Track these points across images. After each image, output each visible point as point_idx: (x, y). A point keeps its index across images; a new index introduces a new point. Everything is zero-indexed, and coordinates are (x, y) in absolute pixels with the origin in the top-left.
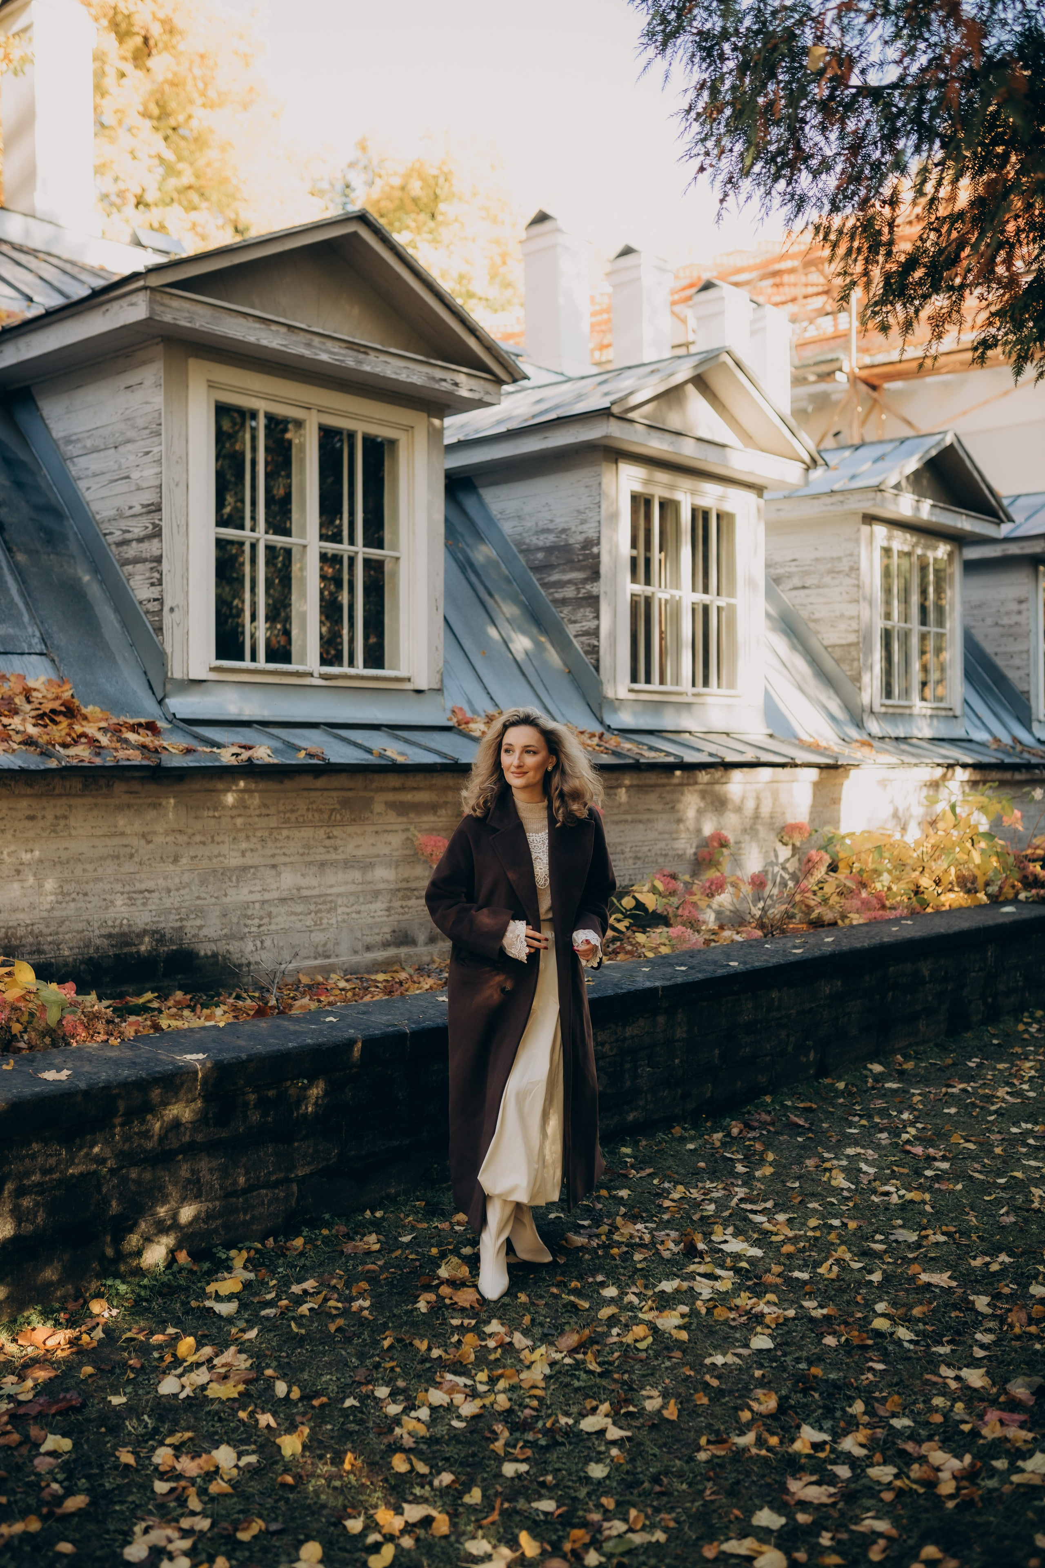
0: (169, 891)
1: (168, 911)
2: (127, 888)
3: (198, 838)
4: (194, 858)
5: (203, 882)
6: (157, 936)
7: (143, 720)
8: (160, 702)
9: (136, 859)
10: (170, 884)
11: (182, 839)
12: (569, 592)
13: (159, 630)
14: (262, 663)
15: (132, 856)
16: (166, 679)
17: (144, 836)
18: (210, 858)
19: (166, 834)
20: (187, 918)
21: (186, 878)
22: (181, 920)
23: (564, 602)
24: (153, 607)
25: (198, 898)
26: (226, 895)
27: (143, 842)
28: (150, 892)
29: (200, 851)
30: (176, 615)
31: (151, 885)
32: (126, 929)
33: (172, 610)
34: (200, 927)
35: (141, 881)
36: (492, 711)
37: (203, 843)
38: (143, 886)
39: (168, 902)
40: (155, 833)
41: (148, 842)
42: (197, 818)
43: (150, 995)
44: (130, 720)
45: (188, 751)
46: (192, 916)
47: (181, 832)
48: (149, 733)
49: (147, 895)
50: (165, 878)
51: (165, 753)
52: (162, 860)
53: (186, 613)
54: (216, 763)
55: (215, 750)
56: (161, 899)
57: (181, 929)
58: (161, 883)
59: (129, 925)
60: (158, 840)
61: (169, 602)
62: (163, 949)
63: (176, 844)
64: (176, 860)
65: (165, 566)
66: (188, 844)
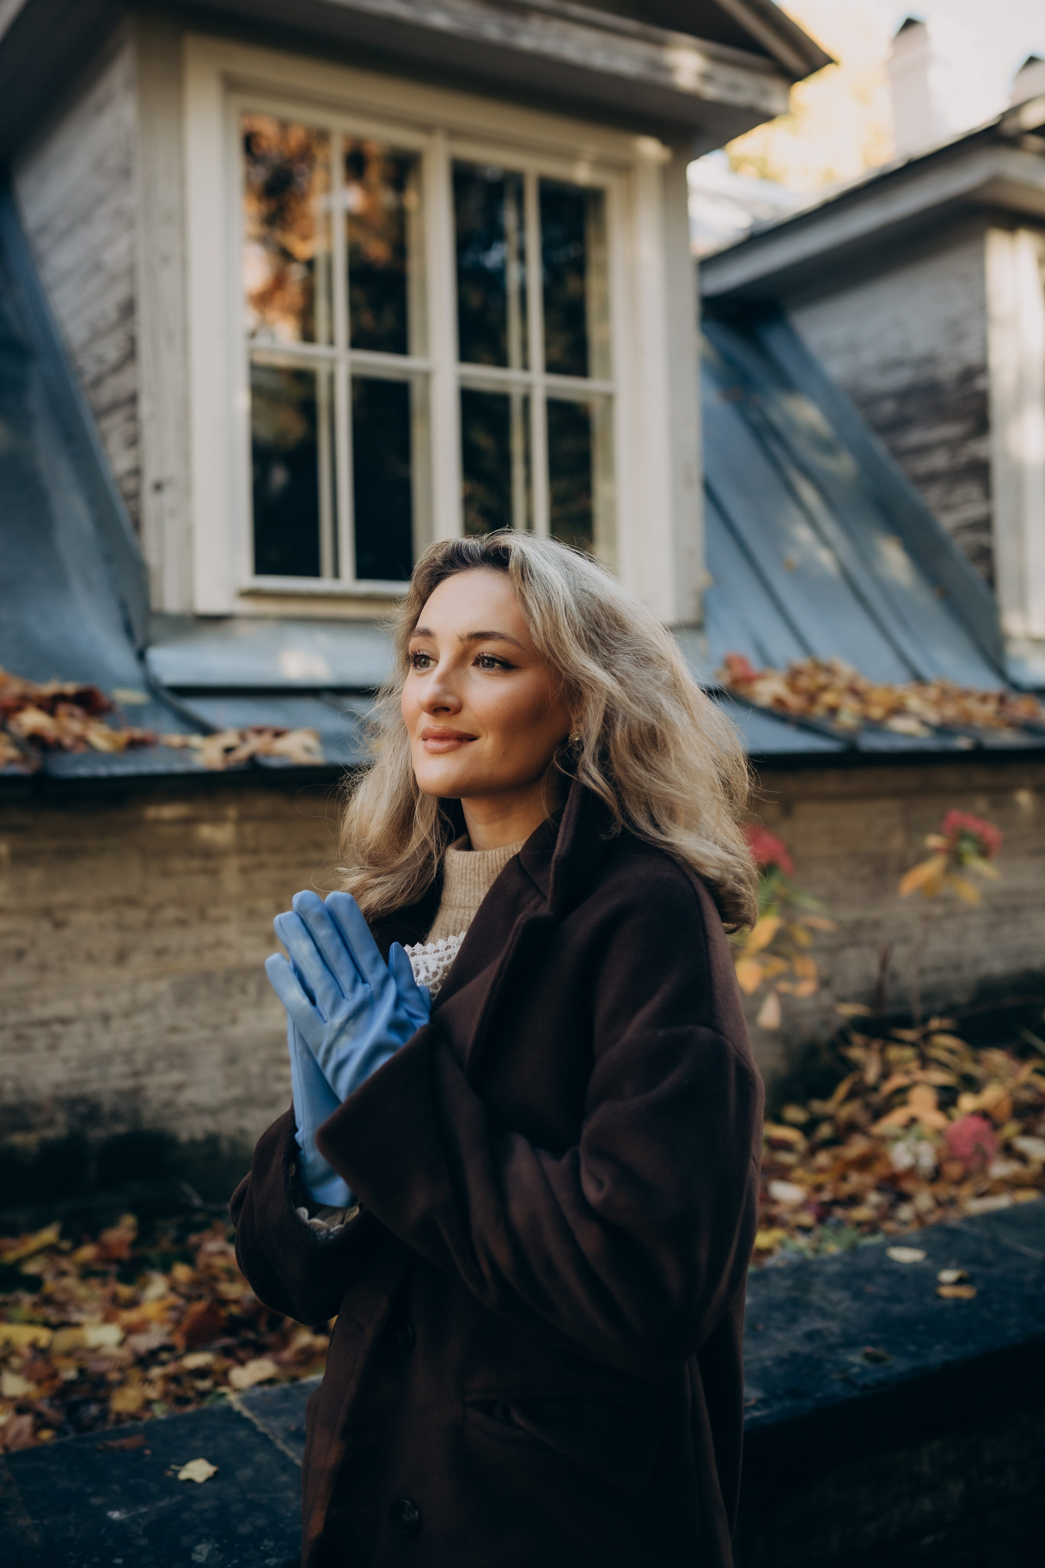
0: (105, 1018)
1: (105, 1059)
2: (13, 1018)
3: (170, 913)
4: (160, 953)
5: (183, 996)
6: (81, 1109)
7: (70, 688)
8: (141, 656)
9: (32, 958)
10: (110, 1004)
11: (135, 916)
12: (938, 461)
13: (137, 525)
14: (348, 582)
15: (20, 954)
16: (151, 615)
17: (47, 912)
18: (198, 951)
19: (99, 907)
21: (146, 991)
22: (136, 1074)
23: (930, 479)
24: (130, 485)
25: (174, 1029)
26: (234, 1021)
27: (46, 926)
28: (64, 1021)
29: (175, 938)
30: (168, 497)
31: (65, 1008)
33: (158, 487)
34: (179, 1087)
35: (43, 1002)
36: (799, 660)
37: (182, 923)
38: (49, 1011)
39: (105, 1041)
40: (72, 906)
41: (59, 925)
42: (167, 873)
43: (49, 1235)
44: (50, 688)
45: (135, 745)
46: (160, 1065)
47: (131, 902)
48: (78, 711)
49: (57, 1028)
50: (99, 994)
51: (82, 749)
52: (91, 958)
53: (187, 492)
54: (179, 767)
55: (196, 740)
56: (89, 1035)
57: (136, 1092)
58: (90, 1003)
59: (19, 1091)
60: (82, 919)
61: (151, 474)
62: (97, 1134)
63: (121, 927)
64: (121, 957)
65: (145, 408)
66: (149, 925)
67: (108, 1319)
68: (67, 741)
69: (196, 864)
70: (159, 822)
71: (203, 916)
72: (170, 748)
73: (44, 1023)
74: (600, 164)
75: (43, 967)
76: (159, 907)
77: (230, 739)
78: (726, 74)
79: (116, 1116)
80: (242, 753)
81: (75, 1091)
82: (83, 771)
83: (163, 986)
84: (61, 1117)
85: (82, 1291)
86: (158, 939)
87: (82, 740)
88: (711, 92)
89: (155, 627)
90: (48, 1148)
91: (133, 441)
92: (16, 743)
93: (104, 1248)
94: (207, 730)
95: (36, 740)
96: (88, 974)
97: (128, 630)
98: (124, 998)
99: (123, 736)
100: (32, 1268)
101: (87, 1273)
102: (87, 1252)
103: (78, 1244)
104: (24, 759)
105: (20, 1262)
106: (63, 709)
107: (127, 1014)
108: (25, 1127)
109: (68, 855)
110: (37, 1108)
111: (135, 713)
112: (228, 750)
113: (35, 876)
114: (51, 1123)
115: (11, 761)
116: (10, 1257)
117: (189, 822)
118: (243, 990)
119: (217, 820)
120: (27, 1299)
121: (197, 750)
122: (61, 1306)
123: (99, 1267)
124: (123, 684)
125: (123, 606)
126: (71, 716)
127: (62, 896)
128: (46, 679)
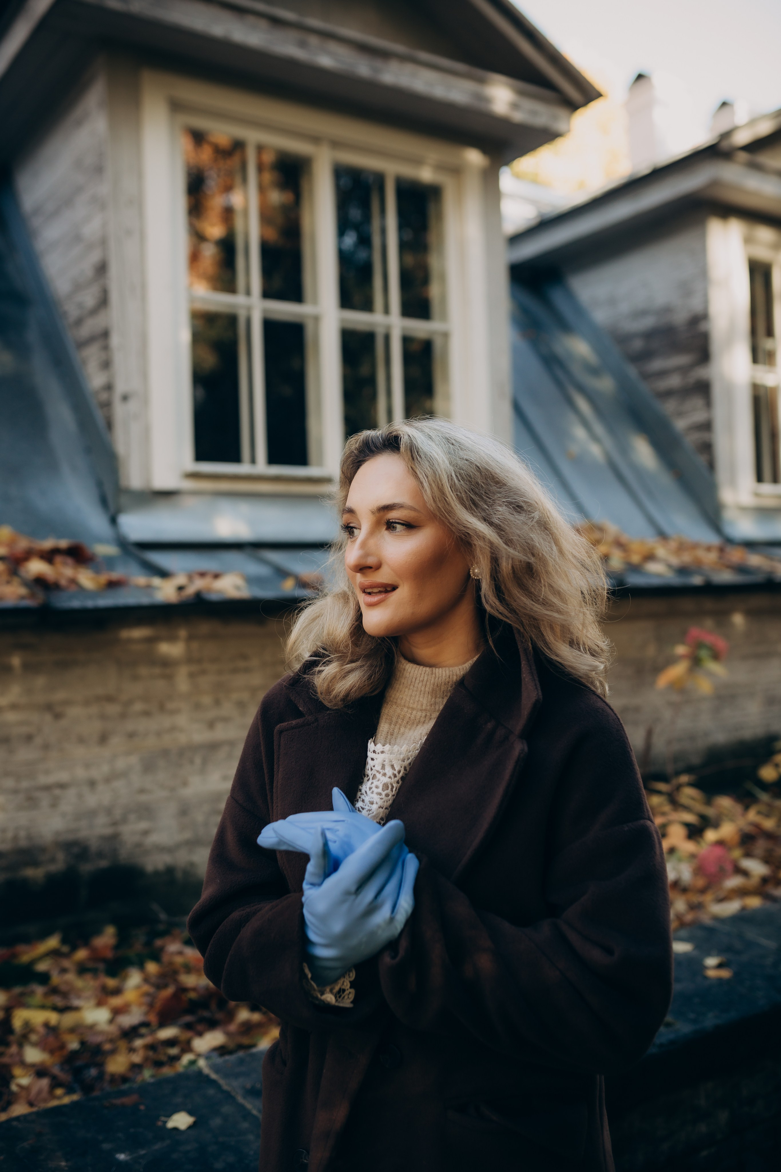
0: (92, 784)
1: (92, 814)
2: (25, 784)
3: (138, 707)
4: (131, 735)
5: (148, 767)
6: (75, 850)
7: (63, 543)
8: (113, 521)
9: (38, 741)
10: (95, 773)
11: (113, 709)
12: (674, 381)
13: (109, 425)
14: (262, 467)
15: (29, 738)
16: (120, 491)
17: (49, 707)
18: (158, 734)
19: (87, 703)
20: (124, 820)
21: (121, 764)
22: (115, 824)
23: (668, 394)
24: (104, 396)
25: (142, 791)
26: (185, 784)
27: (48, 717)
28: (62, 786)
29: (142, 725)
30: (133, 406)
31: (63, 776)
32: (23, 843)
33: (125, 398)
34: (146, 833)
35: (47, 772)
37: (147, 714)
38: (50, 780)
39: (92, 800)
40: (67, 703)
41: (58, 716)
42: (135, 678)
43: (53, 942)
44: (48, 544)
45: (113, 585)
46: (132, 817)
47: (110, 699)
48: (70, 561)
49: (57, 792)
50: (87, 766)
51: (73, 588)
52: (81, 740)
53: (146, 401)
54: (145, 600)
55: (157, 581)
56: (80, 796)
57: (115, 837)
58: (81, 773)
59: (29, 837)
60: (74, 712)
61: (120, 388)
62: (86, 868)
63: (103, 717)
64: (103, 739)
65: (115, 340)
66: (123, 716)
67: (100, 1004)
68: (63, 582)
69: (157, 671)
70: (130, 641)
71: (162, 708)
72: (138, 587)
73: (47, 788)
74: (440, 168)
75: (46, 747)
76: (129, 703)
77: (181, 580)
78: (528, 104)
79: (100, 855)
80: (191, 590)
81: (70, 837)
82: (76, 604)
83: (134, 760)
84: (61, 856)
85: (79, 983)
86: (130, 726)
87: (73, 581)
88: (518, 117)
89: (124, 500)
90: (52, 879)
91: (106, 365)
92: (26, 583)
93: (94, 951)
94: (164, 574)
95: (40, 582)
96: (79, 752)
97: (104, 502)
98: (105, 769)
99: (103, 578)
100: (42, 967)
101: (82, 970)
102: (82, 954)
103: (74, 948)
104: (32, 595)
105: (33, 962)
106: (59, 559)
107: (108, 780)
108: (35, 863)
109: (63, 665)
110: (43, 850)
111: (110, 562)
112: (181, 588)
113: (40, 681)
114: (53, 860)
115: (23, 598)
116: (25, 958)
117: (152, 640)
118: (192, 762)
119: (172, 639)
120: (39, 990)
121: (158, 588)
122: (65, 995)
123: (90, 965)
124: (100, 540)
125: (100, 484)
126: (65, 564)
127: (60, 695)
128: (44, 537)
